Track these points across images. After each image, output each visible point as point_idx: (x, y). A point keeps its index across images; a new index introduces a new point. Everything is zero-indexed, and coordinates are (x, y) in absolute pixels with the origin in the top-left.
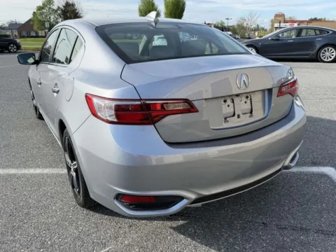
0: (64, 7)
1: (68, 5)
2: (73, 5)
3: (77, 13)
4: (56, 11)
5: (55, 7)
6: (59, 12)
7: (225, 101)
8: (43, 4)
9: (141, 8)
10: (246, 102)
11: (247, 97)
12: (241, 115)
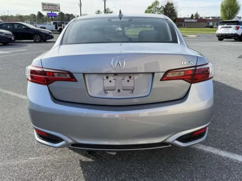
0: (166, 6)
1: (169, 4)
2: (172, 4)
3: (174, 10)
4: (160, 9)
5: (159, 6)
6: (161, 9)
7: (107, 78)
8: (152, 5)
9: (223, 4)
10: (128, 81)
11: (130, 77)
12: (121, 90)
